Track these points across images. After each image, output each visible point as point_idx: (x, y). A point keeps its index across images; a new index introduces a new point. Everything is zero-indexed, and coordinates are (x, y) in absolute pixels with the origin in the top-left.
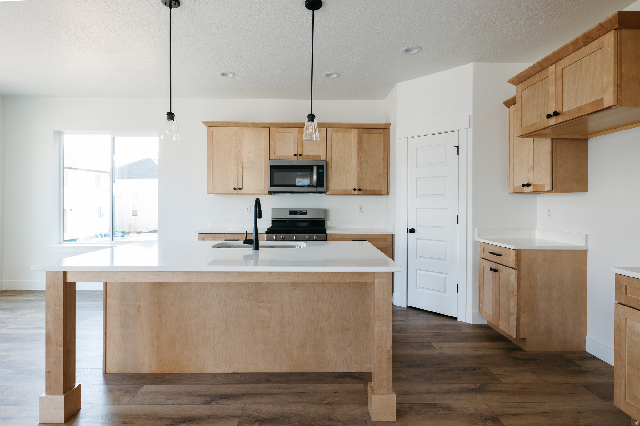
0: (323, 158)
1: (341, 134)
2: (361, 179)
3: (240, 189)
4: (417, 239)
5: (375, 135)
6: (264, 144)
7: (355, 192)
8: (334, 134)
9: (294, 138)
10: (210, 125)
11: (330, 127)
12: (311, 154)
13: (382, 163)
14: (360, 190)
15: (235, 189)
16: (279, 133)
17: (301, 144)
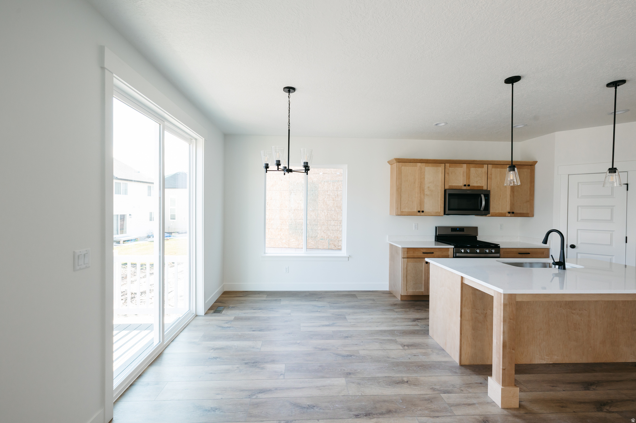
0: (485, 188)
1: (499, 169)
2: (512, 205)
3: (423, 212)
4: (577, 253)
5: (524, 170)
6: (440, 176)
7: (509, 215)
8: (494, 169)
9: (463, 172)
10: (400, 161)
11: (491, 163)
12: (475, 185)
13: (529, 192)
14: (513, 213)
15: (419, 212)
16: (451, 169)
17: (468, 177)
